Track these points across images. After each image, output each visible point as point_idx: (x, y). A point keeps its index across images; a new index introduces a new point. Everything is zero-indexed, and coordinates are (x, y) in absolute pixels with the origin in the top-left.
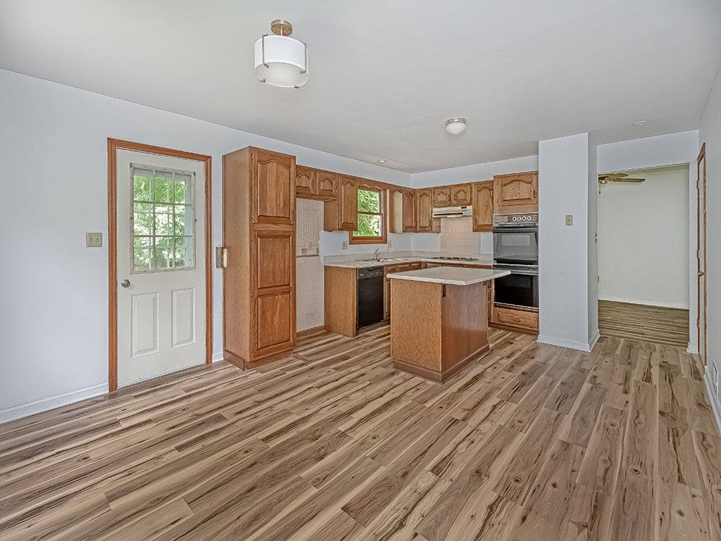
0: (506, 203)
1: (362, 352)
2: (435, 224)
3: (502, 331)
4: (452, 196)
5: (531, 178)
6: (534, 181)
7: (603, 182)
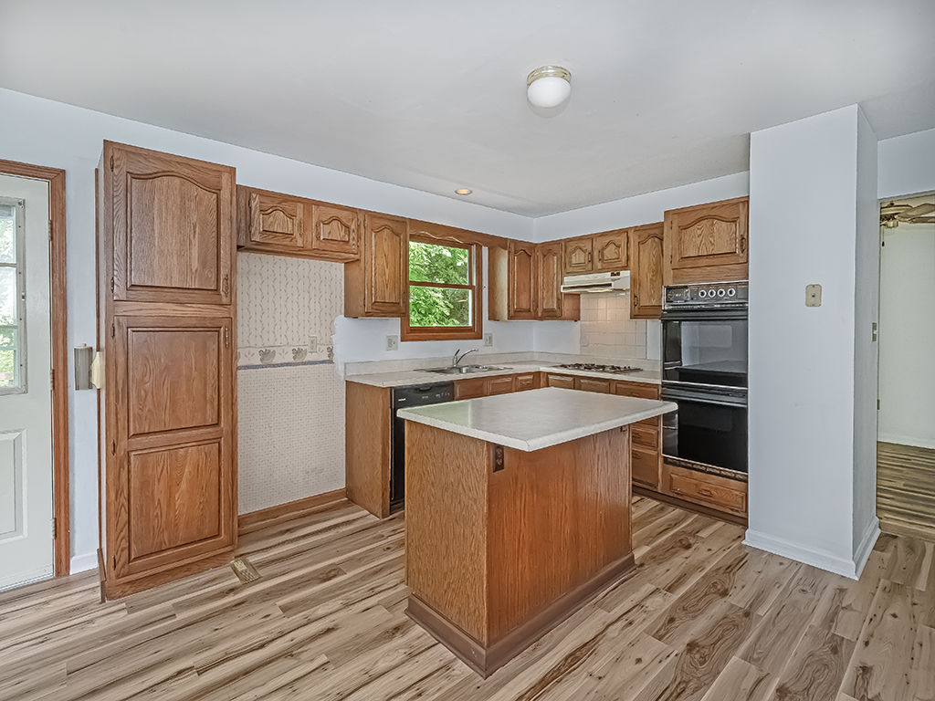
0: (689, 263)
1: (379, 557)
2: (567, 306)
3: (678, 511)
4: (596, 253)
5: (735, 211)
6: (742, 218)
7: (891, 223)
